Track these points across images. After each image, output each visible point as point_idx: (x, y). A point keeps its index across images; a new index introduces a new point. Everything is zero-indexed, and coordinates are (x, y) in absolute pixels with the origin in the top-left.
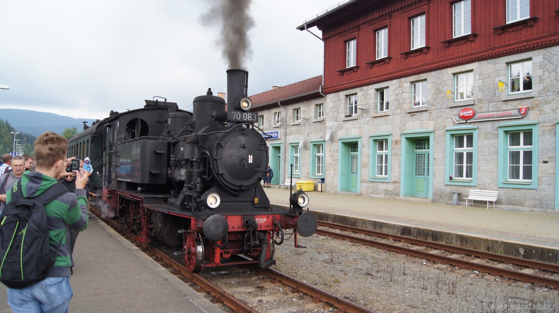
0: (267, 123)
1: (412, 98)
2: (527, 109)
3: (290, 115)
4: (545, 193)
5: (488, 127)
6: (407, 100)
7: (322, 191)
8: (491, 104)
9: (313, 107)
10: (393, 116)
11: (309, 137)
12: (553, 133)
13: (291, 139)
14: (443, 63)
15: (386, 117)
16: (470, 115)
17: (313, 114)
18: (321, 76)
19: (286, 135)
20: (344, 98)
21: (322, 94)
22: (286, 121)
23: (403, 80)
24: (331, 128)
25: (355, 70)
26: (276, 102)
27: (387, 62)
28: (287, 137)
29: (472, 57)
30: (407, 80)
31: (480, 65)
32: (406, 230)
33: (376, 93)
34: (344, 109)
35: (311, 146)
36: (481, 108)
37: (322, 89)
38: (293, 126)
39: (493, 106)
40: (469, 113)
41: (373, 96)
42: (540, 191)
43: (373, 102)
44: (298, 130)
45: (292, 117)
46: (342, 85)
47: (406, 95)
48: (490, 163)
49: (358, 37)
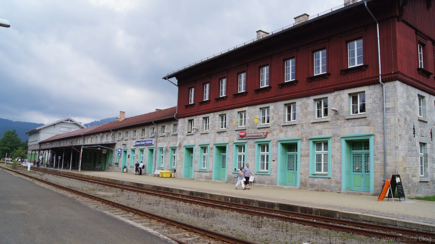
0: (146, 134)
1: (220, 124)
2: (267, 133)
3: (159, 130)
4: (273, 177)
5: (251, 142)
6: (217, 125)
7: (174, 177)
8: (253, 129)
9: (172, 125)
10: (211, 133)
11: (169, 144)
12: (277, 146)
13: (160, 145)
14: (233, 106)
15: (207, 134)
16: (244, 135)
17: (172, 130)
18: (176, 107)
19: (157, 142)
20: (187, 122)
21: (176, 118)
22: (157, 134)
23: (216, 113)
24: (180, 139)
25: (193, 106)
26: (151, 121)
27: (208, 102)
28: (157, 143)
29: (245, 104)
30: (217, 114)
31: (249, 108)
32: (192, 193)
33: (203, 120)
34: (187, 128)
35: (170, 150)
36: (249, 131)
37: (176, 115)
38: (161, 137)
39: (254, 131)
40: (243, 134)
41: (201, 122)
42: (271, 176)
43: (201, 125)
44: (163, 139)
45: (161, 131)
46: (186, 114)
47: (217, 122)
48: (252, 161)
49: (195, 86)
